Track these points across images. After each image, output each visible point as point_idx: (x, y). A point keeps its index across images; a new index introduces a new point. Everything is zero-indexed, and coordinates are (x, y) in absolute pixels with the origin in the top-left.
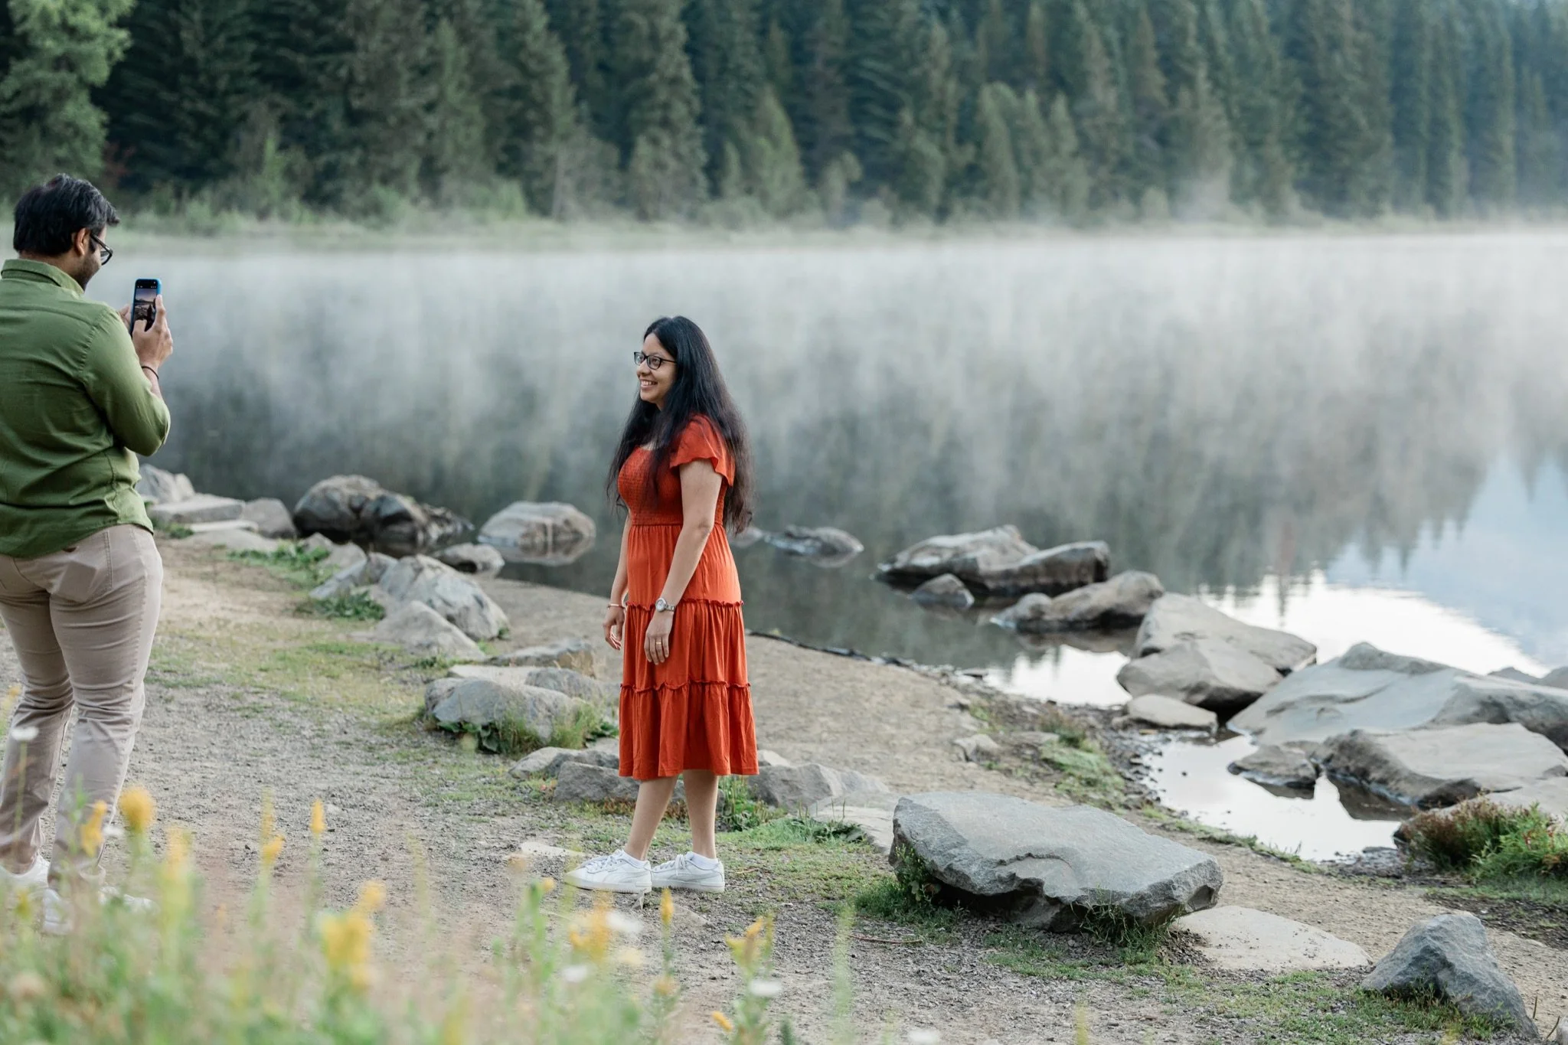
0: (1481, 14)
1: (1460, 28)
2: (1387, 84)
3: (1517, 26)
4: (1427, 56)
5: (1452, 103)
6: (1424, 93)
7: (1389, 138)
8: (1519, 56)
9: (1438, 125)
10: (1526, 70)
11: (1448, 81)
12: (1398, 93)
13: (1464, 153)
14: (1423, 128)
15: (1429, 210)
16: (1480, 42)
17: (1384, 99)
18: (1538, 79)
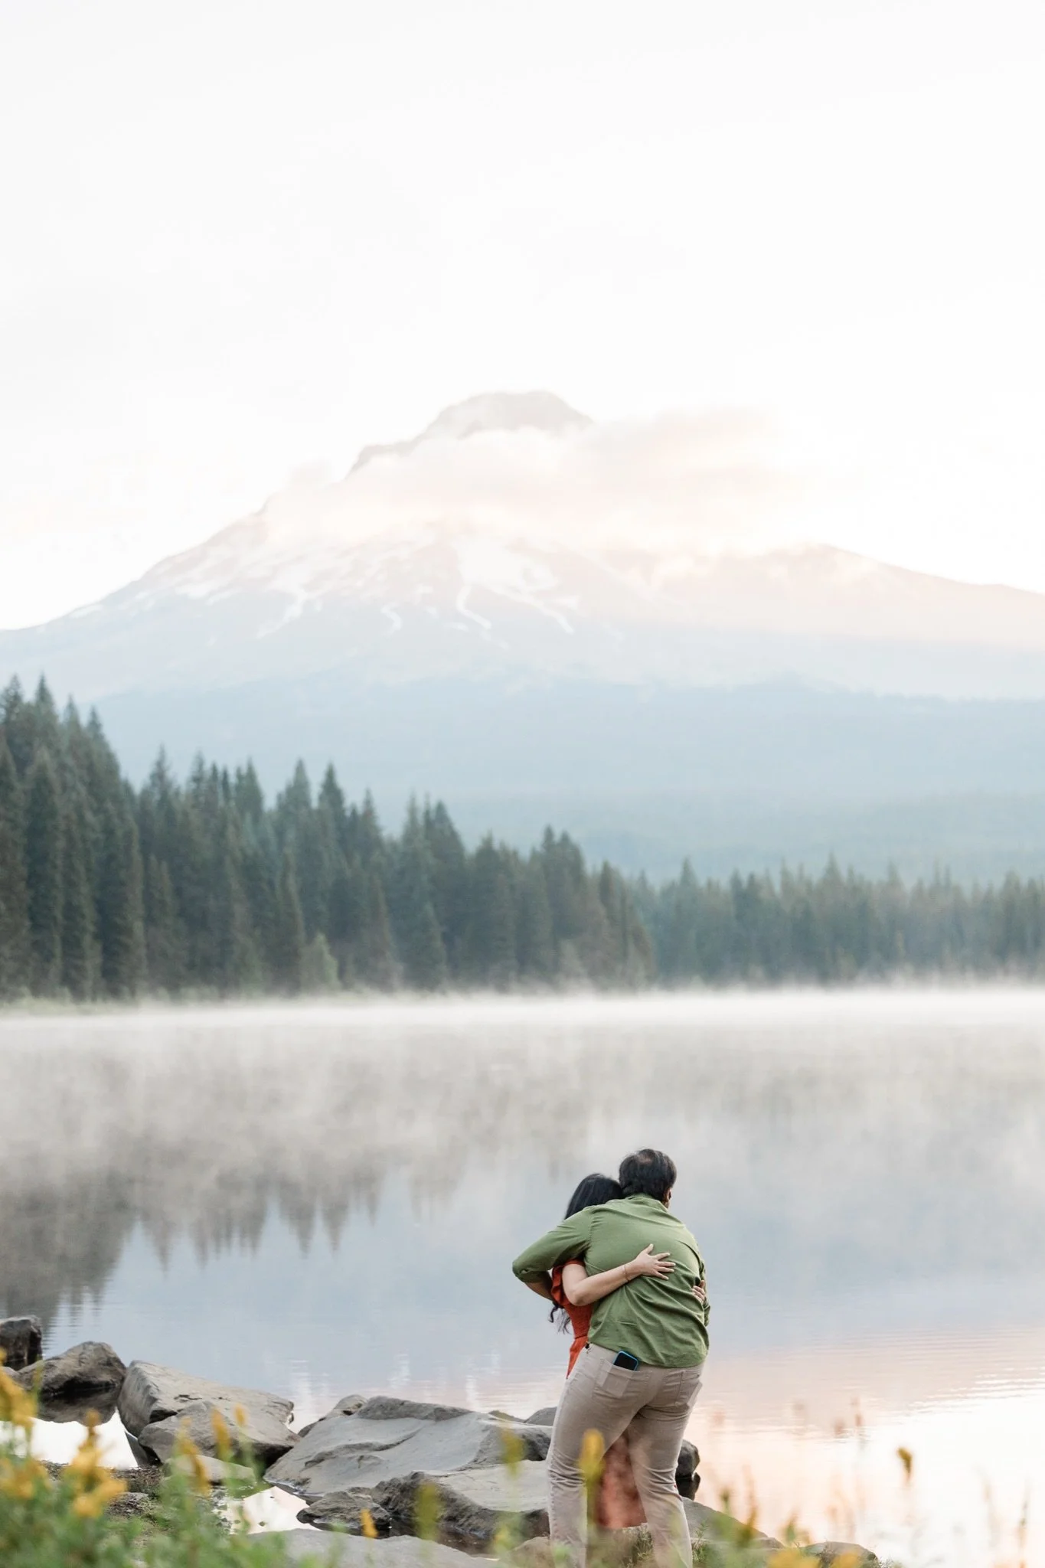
0: (109, 805)
1: (89, 817)
2: (23, 871)
3: (143, 814)
4: (61, 844)
5: (85, 889)
6: (58, 878)
7: (28, 923)
8: (146, 847)
9: (71, 911)
10: (153, 858)
11: (81, 869)
12: (34, 879)
13: (96, 937)
14: (58, 914)
15: (66, 990)
16: (109, 832)
17: (22, 885)
18: (165, 865)
